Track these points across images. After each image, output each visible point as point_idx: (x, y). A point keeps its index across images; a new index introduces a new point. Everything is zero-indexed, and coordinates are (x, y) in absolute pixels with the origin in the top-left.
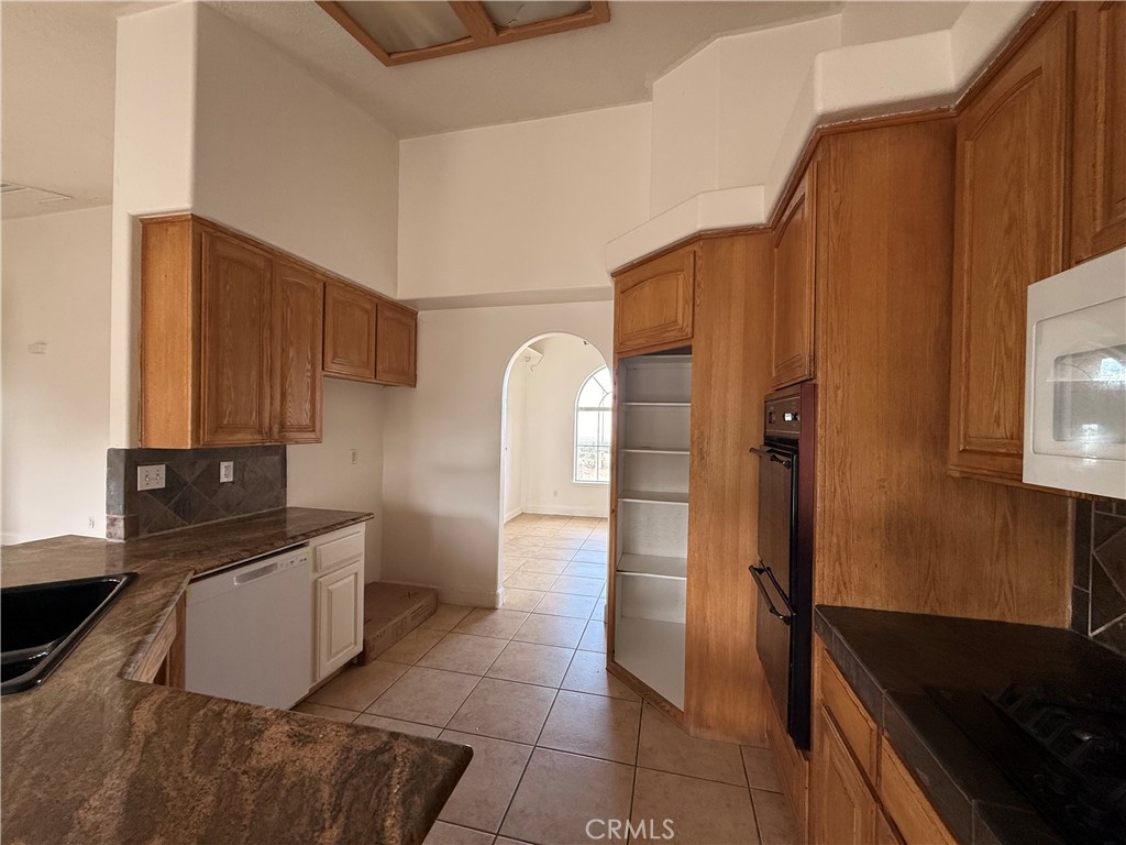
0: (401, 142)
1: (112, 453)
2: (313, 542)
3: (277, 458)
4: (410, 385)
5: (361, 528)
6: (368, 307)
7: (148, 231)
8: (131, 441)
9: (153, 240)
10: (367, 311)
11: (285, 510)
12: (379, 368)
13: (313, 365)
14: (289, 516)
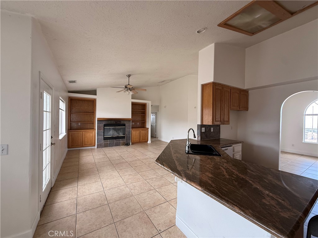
0: (246, 49)
1: (198, 125)
2: (233, 146)
3: (219, 127)
4: (247, 110)
5: (241, 144)
6: (238, 92)
7: (203, 86)
8: (201, 123)
9: (204, 88)
10: (238, 93)
11: (220, 139)
12: (240, 107)
13: (229, 107)
14: (221, 140)
